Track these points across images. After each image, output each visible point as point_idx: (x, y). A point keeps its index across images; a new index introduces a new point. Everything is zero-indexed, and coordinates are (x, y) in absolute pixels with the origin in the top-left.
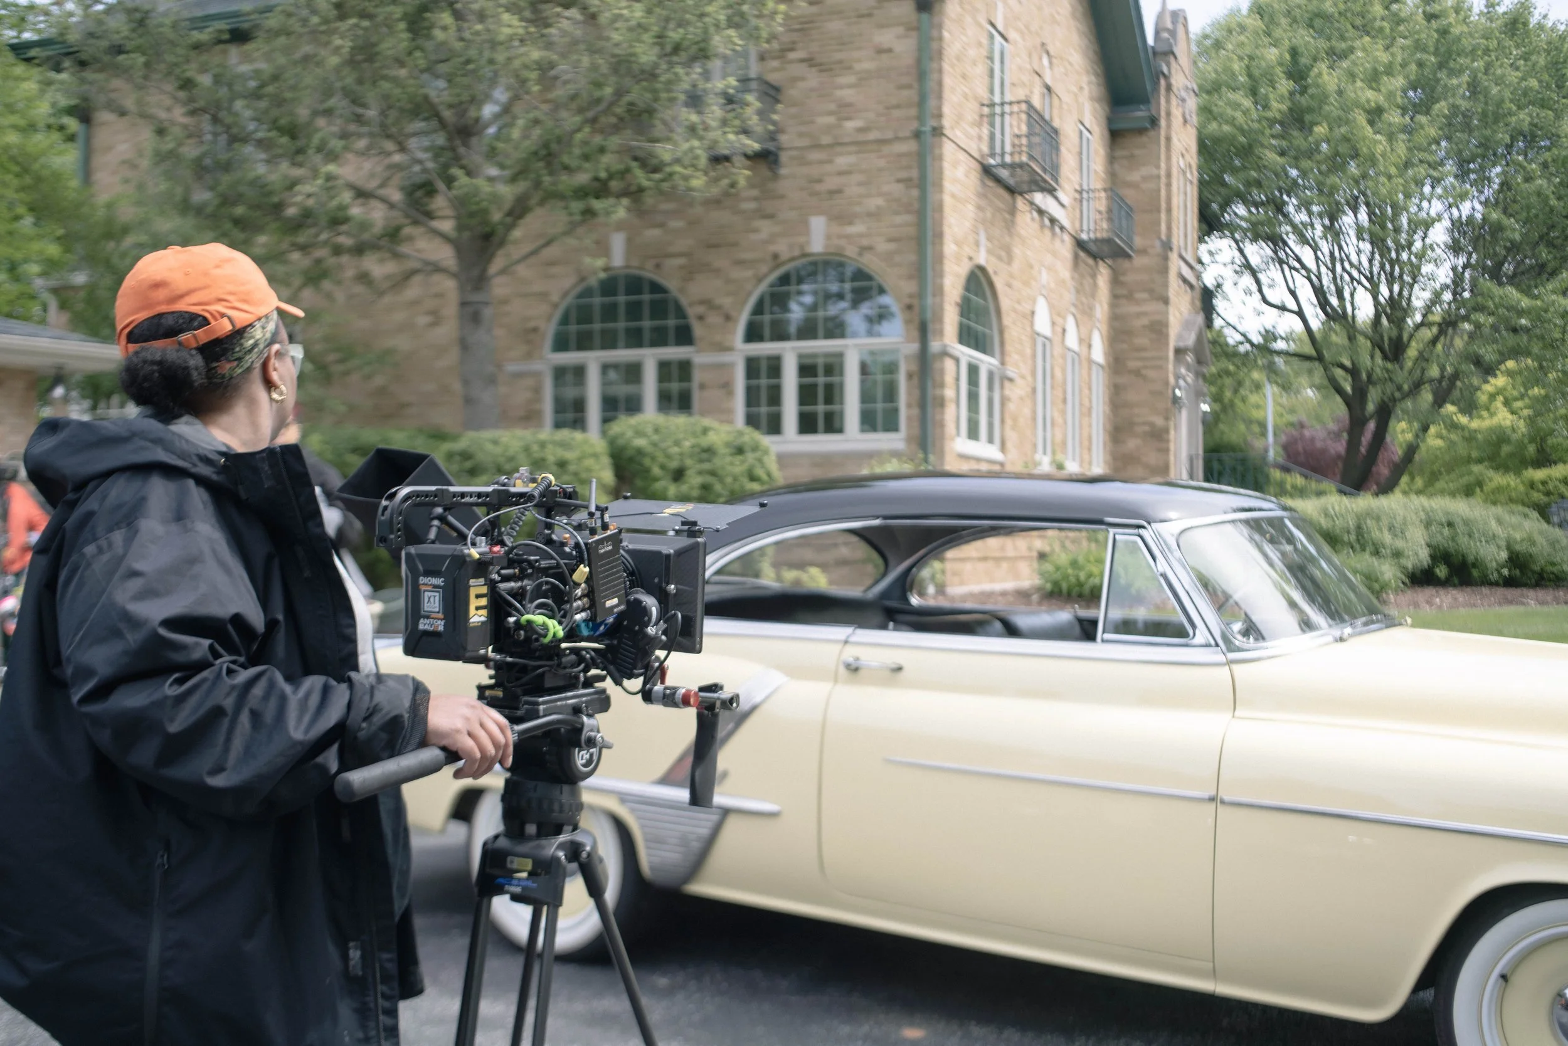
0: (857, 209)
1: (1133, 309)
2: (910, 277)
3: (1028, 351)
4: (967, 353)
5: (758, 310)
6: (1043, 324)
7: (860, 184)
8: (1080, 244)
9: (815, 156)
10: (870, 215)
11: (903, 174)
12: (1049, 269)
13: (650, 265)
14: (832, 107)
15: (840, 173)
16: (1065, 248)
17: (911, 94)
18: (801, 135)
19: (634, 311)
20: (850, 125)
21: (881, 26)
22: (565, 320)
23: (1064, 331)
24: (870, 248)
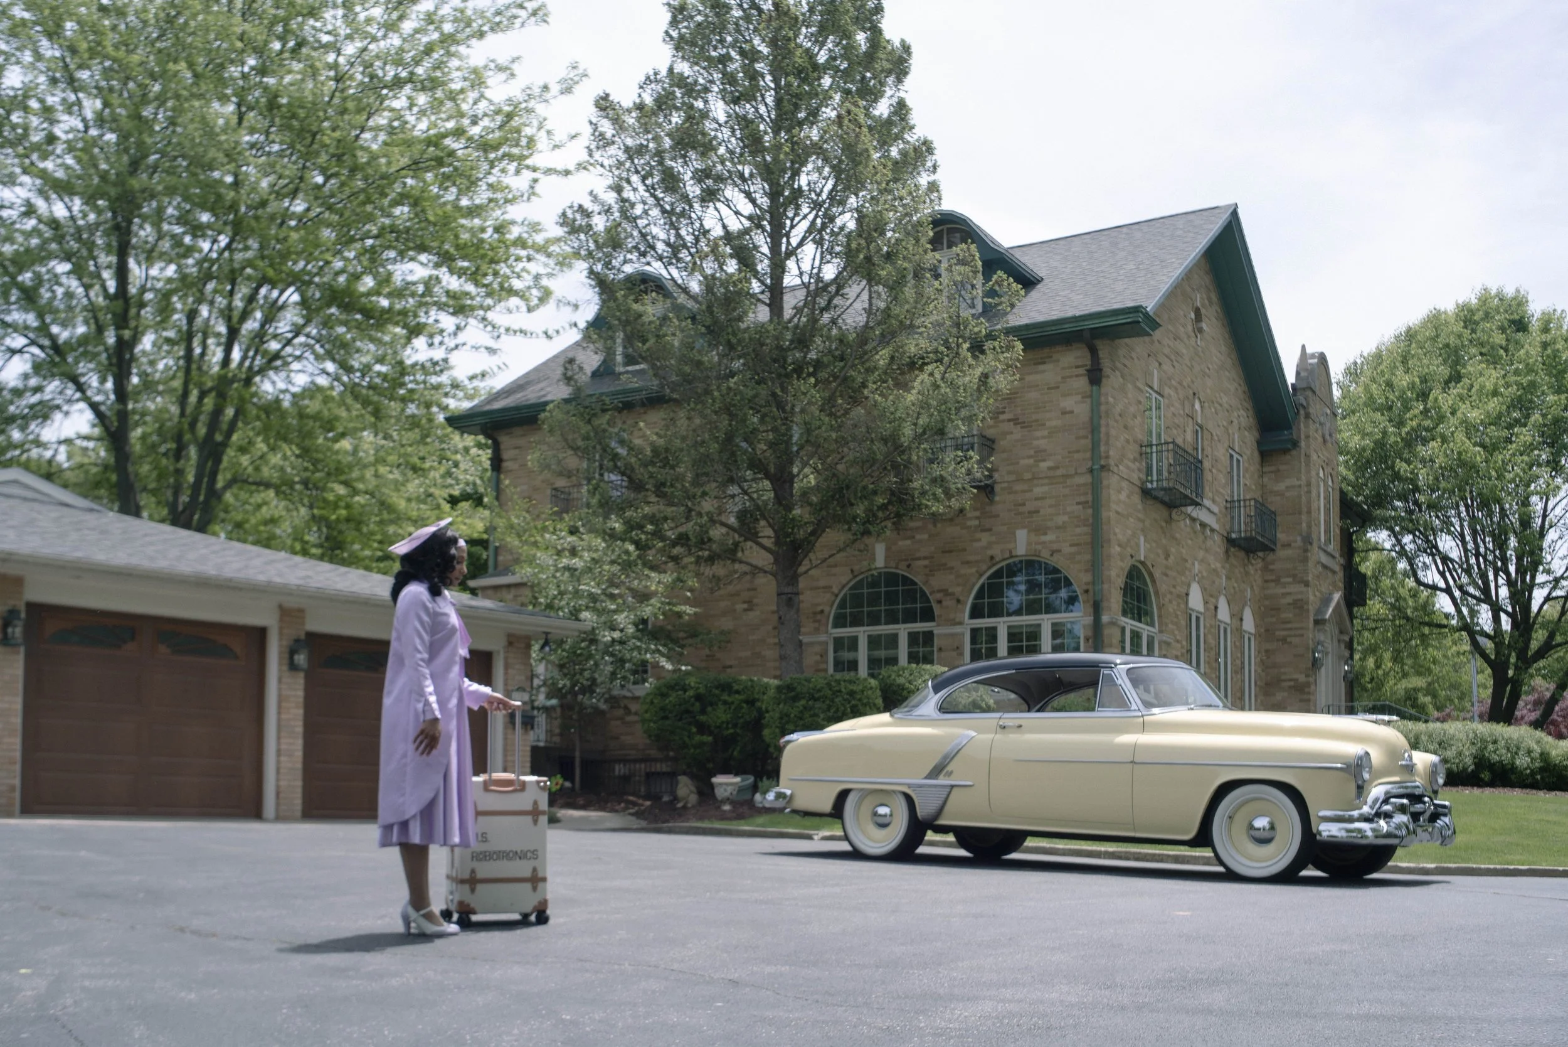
0: (1049, 524)
1: (1280, 590)
2: (1086, 571)
3: (1183, 623)
4: (1129, 623)
5: (980, 595)
6: (1196, 601)
7: (1050, 506)
8: (1231, 542)
9: (1018, 487)
10: (1058, 528)
11: (1082, 499)
12: (1202, 561)
13: (903, 565)
14: (1032, 452)
15: (1037, 499)
16: (1216, 544)
17: (1087, 442)
18: (1009, 473)
19: (891, 598)
20: (1044, 465)
21: (1064, 395)
22: (842, 605)
23: (1216, 608)
24: (1059, 551)
